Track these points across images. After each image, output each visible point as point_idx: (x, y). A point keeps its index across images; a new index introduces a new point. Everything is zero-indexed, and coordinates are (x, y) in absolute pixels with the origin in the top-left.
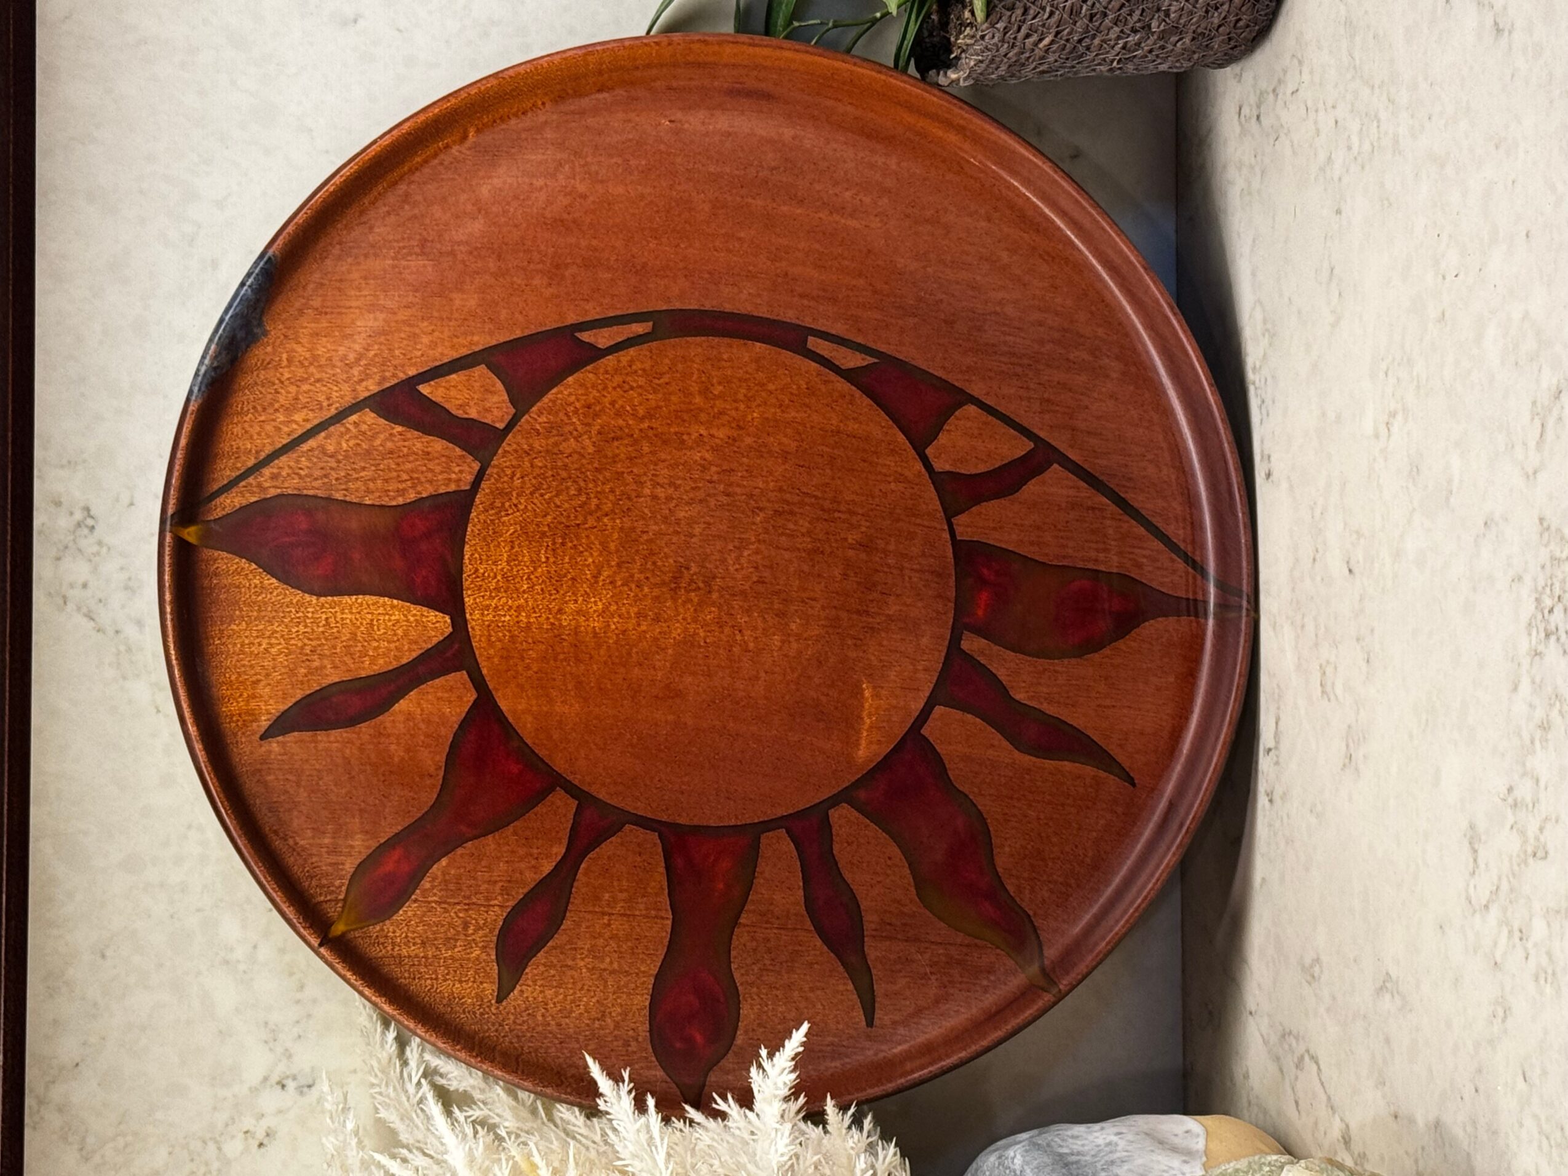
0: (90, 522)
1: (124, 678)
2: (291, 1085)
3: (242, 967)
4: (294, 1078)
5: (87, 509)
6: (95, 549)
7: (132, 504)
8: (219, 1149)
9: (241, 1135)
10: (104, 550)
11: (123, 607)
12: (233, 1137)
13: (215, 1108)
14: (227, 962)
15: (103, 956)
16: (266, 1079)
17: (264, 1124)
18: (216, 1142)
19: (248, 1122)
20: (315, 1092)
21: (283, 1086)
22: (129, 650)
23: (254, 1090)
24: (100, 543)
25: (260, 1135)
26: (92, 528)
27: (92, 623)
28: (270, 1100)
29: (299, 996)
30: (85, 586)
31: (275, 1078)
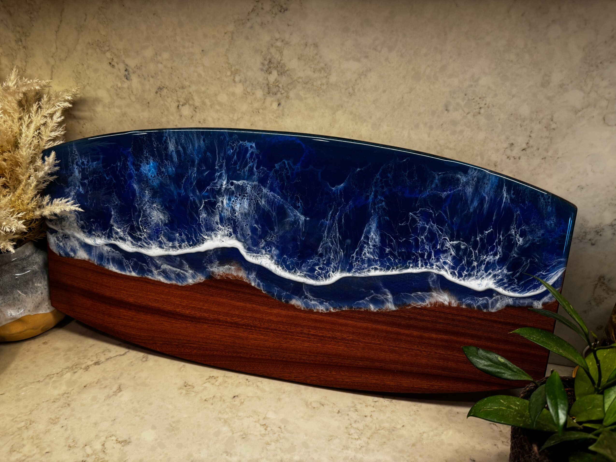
0: (283, 10)
1: (235, 22)
2: (126, 73)
3: (155, 59)
4: (128, 74)
5: (287, 10)
6: (274, 12)
7: (288, 25)
8: (107, 51)
9: (112, 57)
10: (274, 16)
11: (256, 22)
12: (111, 55)
13: (118, 50)
14: (156, 54)
15: (154, 14)
16: (127, 65)
17: (116, 65)
18: (109, 49)
19: (115, 60)
20: (125, 80)
21: (126, 71)
22: (243, 24)
23: (124, 62)
24: (276, 14)
25: (113, 63)
26: (281, 11)
27: (251, 11)
28: (122, 66)
29: (150, 76)
30: (262, 9)
31: (128, 68)
